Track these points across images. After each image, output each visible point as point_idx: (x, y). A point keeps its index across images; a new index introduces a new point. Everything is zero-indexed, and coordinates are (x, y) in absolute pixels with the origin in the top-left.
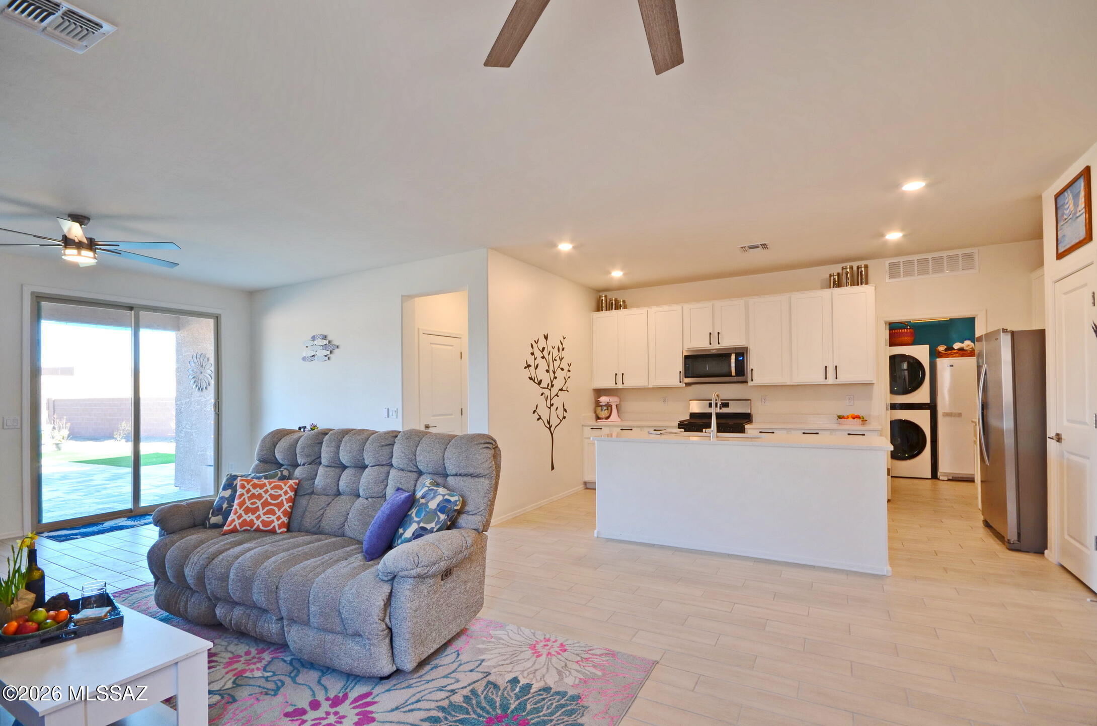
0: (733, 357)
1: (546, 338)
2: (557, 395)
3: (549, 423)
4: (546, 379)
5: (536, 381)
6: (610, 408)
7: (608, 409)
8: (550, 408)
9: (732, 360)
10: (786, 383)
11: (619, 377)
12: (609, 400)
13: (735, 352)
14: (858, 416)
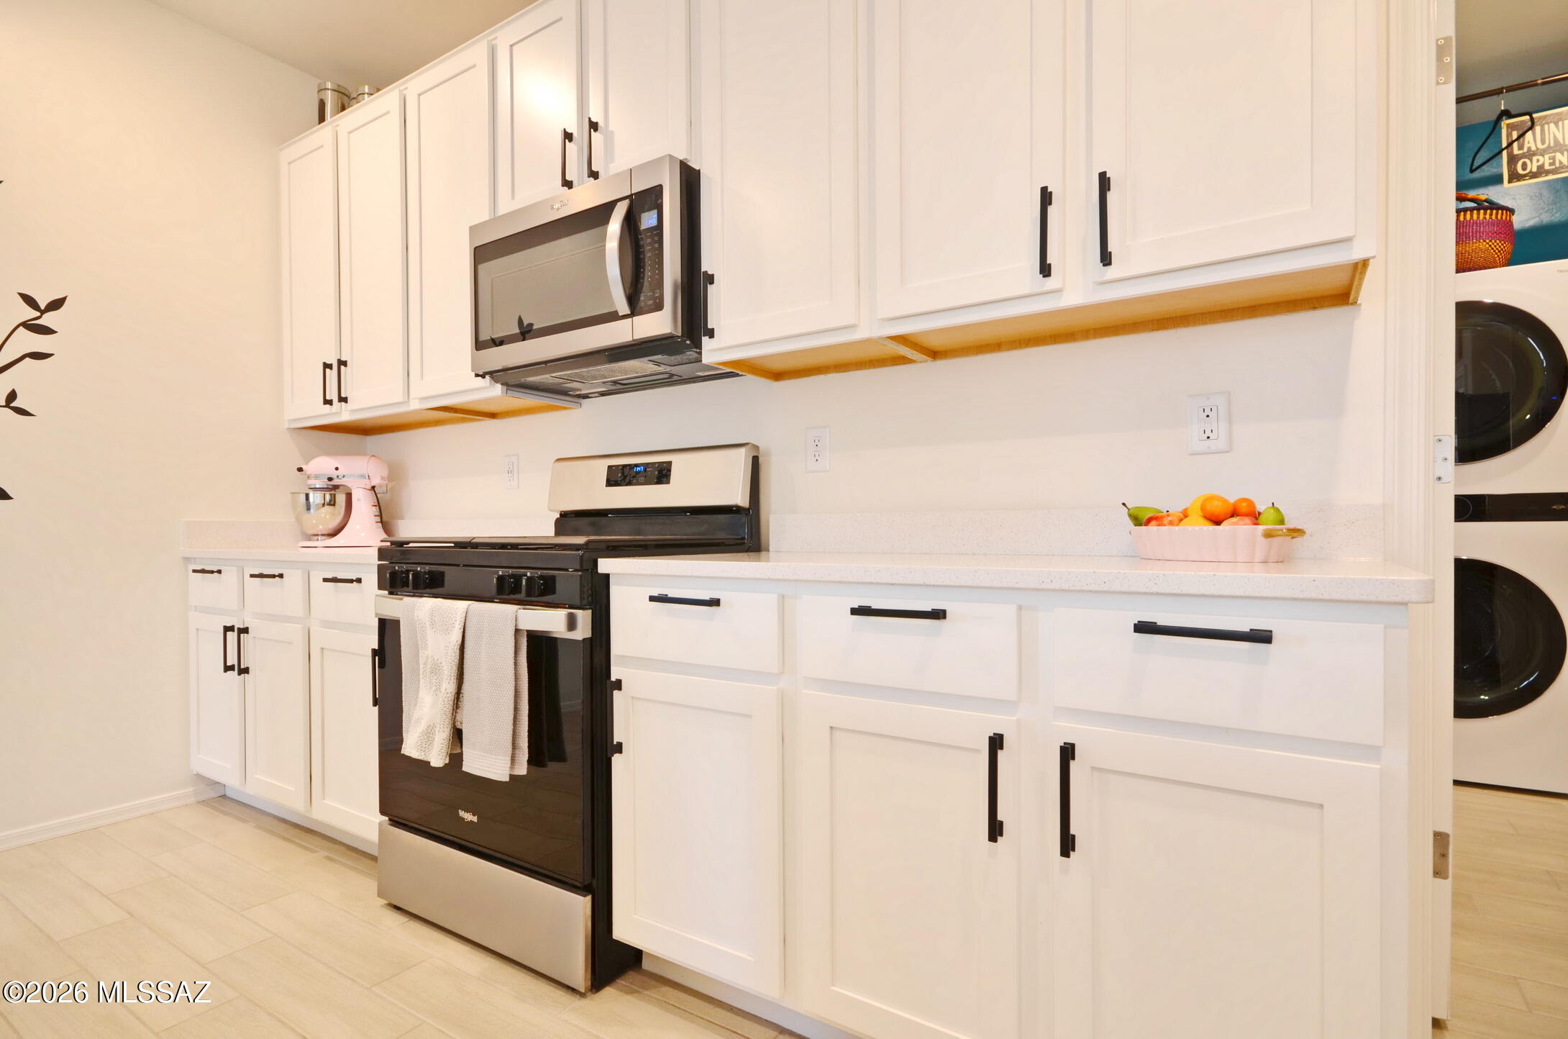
6: (341, 498)
7: (332, 503)
11: (333, 375)
12: (337, 469)
13: (629, 193)
14: (1244, 507)
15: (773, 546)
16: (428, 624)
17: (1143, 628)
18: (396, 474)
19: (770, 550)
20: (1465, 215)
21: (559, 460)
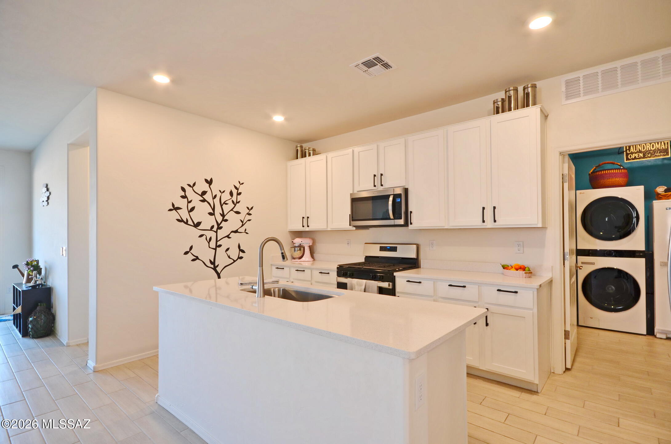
0: (391, 199)
1: (210, 182)
2: (228, 237)
3: (213, 263)
4: (208, 222)
5: (190, 222)
6: (302, 249)
7: (300, 250)
8: (215, 249)
9: (389, 203)
10: (444, 226)
11: (305, 220)
12: (302, 242)
13: (393, 194)
14: (522, 267)
15: (422, 267)
16: (356, 284)
17: (499, 290)
18: (314, 242)
19: (421, 267)
20: (612, 171)
21: (366, 243)
